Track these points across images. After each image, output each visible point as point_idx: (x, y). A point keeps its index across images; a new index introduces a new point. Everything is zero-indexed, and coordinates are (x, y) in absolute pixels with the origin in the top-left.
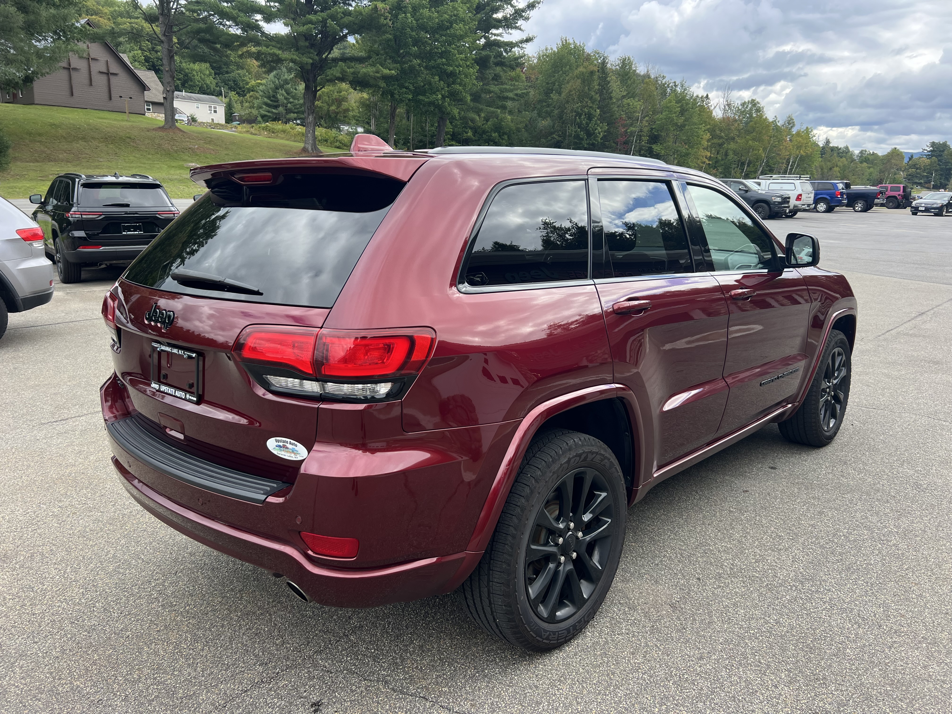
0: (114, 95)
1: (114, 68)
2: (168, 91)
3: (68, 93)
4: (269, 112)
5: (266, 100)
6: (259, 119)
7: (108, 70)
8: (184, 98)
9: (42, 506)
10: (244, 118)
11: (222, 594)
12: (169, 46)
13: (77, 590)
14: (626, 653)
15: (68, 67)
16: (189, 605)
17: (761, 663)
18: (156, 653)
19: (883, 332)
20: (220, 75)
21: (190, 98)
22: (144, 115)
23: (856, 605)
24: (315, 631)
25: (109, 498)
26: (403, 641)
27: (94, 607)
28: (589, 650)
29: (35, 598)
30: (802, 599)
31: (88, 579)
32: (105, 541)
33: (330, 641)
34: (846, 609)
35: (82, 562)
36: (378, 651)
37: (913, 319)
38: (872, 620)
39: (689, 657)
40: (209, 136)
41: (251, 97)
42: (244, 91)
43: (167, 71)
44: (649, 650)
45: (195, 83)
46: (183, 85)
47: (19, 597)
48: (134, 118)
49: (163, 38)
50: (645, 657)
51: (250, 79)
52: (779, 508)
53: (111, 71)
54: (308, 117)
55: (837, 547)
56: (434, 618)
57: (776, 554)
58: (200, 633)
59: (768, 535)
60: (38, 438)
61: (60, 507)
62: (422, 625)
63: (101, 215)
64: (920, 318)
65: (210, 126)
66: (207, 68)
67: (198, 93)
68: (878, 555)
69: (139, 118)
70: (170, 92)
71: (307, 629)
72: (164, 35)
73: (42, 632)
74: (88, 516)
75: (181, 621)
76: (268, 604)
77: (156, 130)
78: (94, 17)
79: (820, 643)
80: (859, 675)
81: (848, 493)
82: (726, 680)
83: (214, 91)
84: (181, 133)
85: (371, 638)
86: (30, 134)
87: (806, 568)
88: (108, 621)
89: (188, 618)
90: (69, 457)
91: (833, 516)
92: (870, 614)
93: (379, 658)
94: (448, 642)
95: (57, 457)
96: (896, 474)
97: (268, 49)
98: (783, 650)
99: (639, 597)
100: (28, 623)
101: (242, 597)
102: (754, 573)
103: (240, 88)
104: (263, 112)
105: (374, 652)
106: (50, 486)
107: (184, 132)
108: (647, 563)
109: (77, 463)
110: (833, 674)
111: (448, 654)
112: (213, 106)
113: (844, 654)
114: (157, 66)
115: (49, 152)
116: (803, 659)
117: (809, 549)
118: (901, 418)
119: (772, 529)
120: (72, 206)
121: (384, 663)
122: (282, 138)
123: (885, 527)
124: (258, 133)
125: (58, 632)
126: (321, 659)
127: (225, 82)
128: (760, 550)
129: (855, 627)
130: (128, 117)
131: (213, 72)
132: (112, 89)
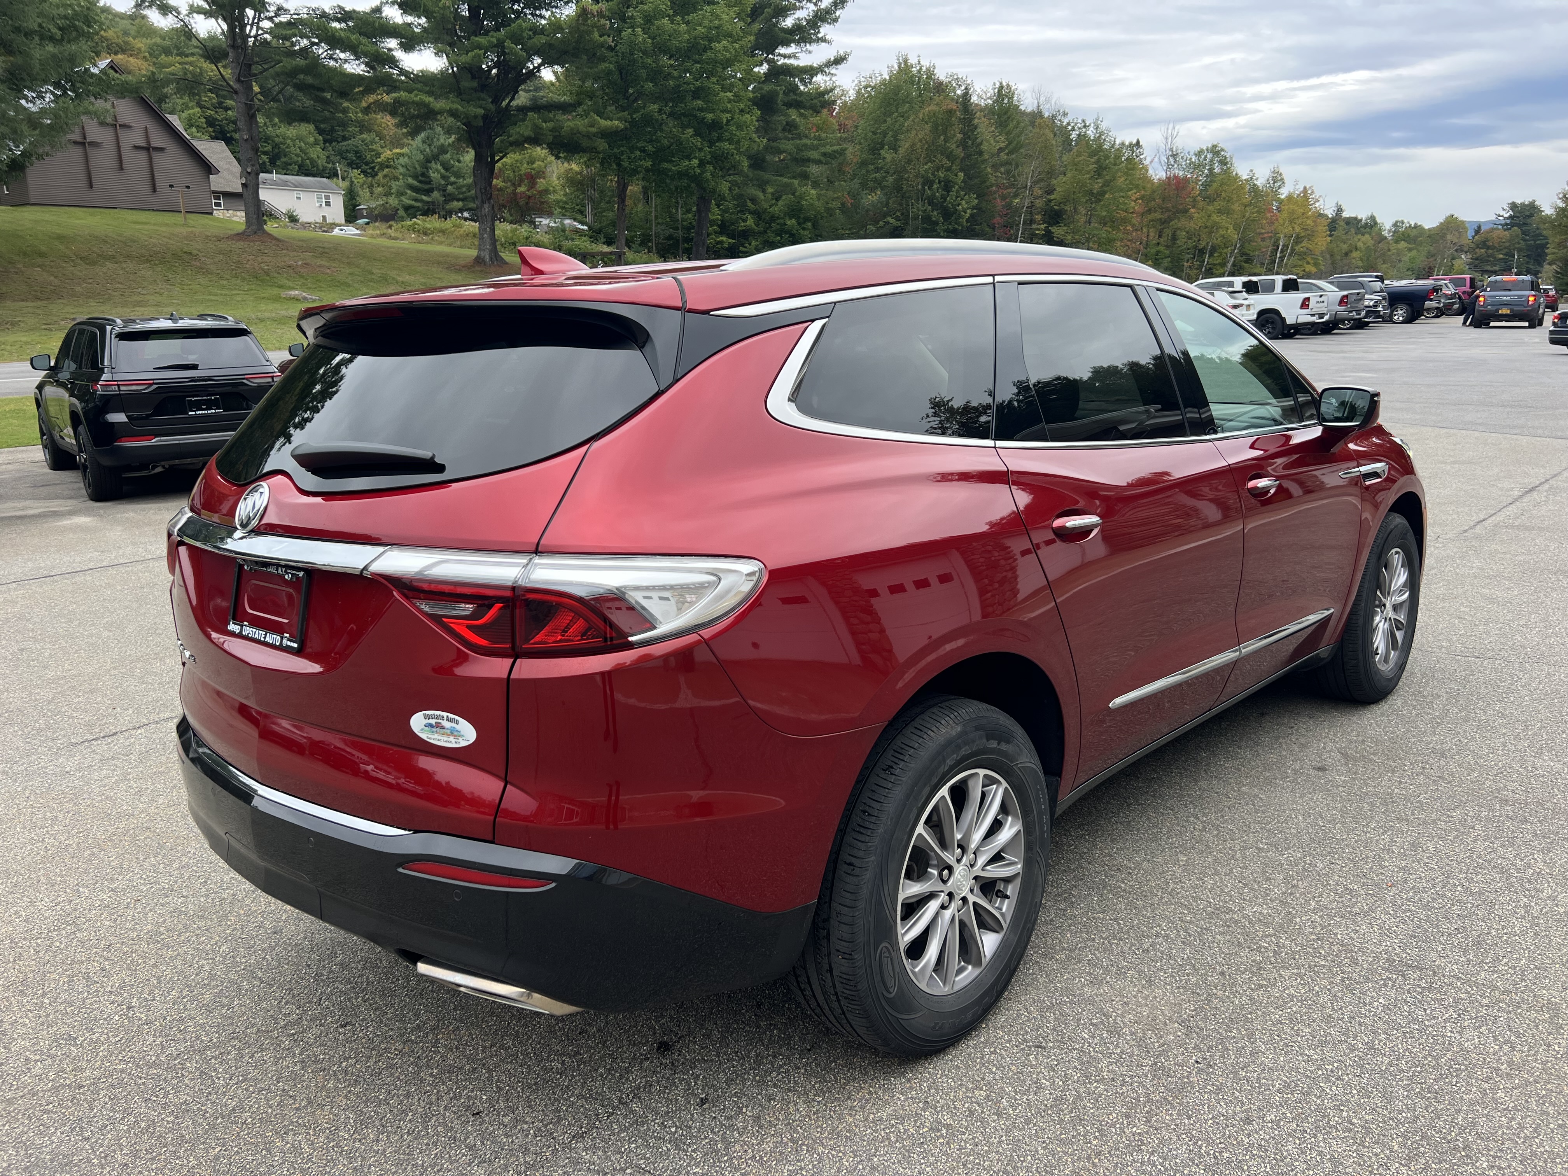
0: (160, 184)
1: (159, 139)
2: (249, 173)
3: (84, 184)
4: (416, 200)
5: (410, 180)
6: (401, 212)
7: (148, 142)
8: (275, 184)
9: (81, 889)
10: (376, 212)
11: (401, 1035)
12: (247, 99)
13: (151, 1039)
14: (1115, 1115)
15: (81, 140)
16: (346, 1059)
17: (1352, 1124)
18: (297, 1150)
19: (1472, 524)
20: (334, 144)
21: (285, 184)
22: (211, 214)
23: (1500, 1009)
24: (570, 1097)
25: (196, 872)
26: (724, 1109)
27: (183, 1069)
28: (1050, 1112)
29: (79, 1058)
30: (1406, 1002)
31: (168, 1018)
32: (194, 949)
33: (597, 1115)
34: (1485, 1018)
35: (156, 988)
36: (682, 1129)
37: (1516, 500)
38: (1533, 1034)
39: (1227, 1119)
40: (321, 245)
41: (385, 176)
42: (373, 168)
43: (246, 140)
44: (1154, 1108)
45: (291, 158)
46: (273, 162)
47: (52, 1057)
48: (193, 219)
49: (236, 86)
50: (1150, 1122)
51: (382, 147)
52: (1342, 840)
53: (154, 144)
54: (482, 206)
55: (1453, 905)
56: (773, 1066)
57: (1349, 922)
58: (370, 1110)
59: (1330, 890)
60: (68, 769)
61: (112, 890)
62: (754, 1077)
63: (151, 384)
64: (1526, 499)
65: (321, 228)
66: (310, 133)
67: (297, 175)
68: (1524, 917)
69: (203, 220)
70: (253, 174)
71: (554, 1093)
72: (238, 80)
73: (95, 1119)
74: (163, 905)
75: (336, 1088)
76: (483, 1052)
77: (233, 239)
78: (120, 56)
79: (1450, 1082)
80: (1526, 1137)
81: (1457, 807)
82: (1296, 1160)
83: (323, 170)
84: (274, 242)
85: (668, 1106)
86: (24, 253)
87: (1404, 946)
88: (210, 1093)
89: (347, 1083)
90: (123, 800)
91: (1437, 851)
92: (1528, 1025)
93: (684, 1144)
94: (802, 1107)
95: (102, 801)
96: (1532, 771)
97: (412, 96)
98: (1389, 1098)
99: (1124, 1012)
100: (70, 1104)
101: (437, 1041)
102: (1316, 960)
103: (367, 164)
104: (407, 202)
105: (676, 1132)
106: (93, 854)
107: (278, 240)
108: (1130, 948)
109: (136, 812)
110: (1482, 1139)
111: (805, 1130)
112: (323, 194)
113: (1495, 1100)
114: (229, 132)
115: (57, 282)
116: (1425, 1113)
117: (1405, 911)
118: (1525, 671)
119: (1336, 878)
120: (102, 371)
121: (693, 1151)
122: (441, 243)
123: (1529, 865)
124: (400, 236)
125: (123, 1119)
126: (586, 1149)
127: (342, 155)
128: (1320, 917)
129: (1506, 1048)
130: (185, 218)
131: (321, 138)
132: (155, 174)
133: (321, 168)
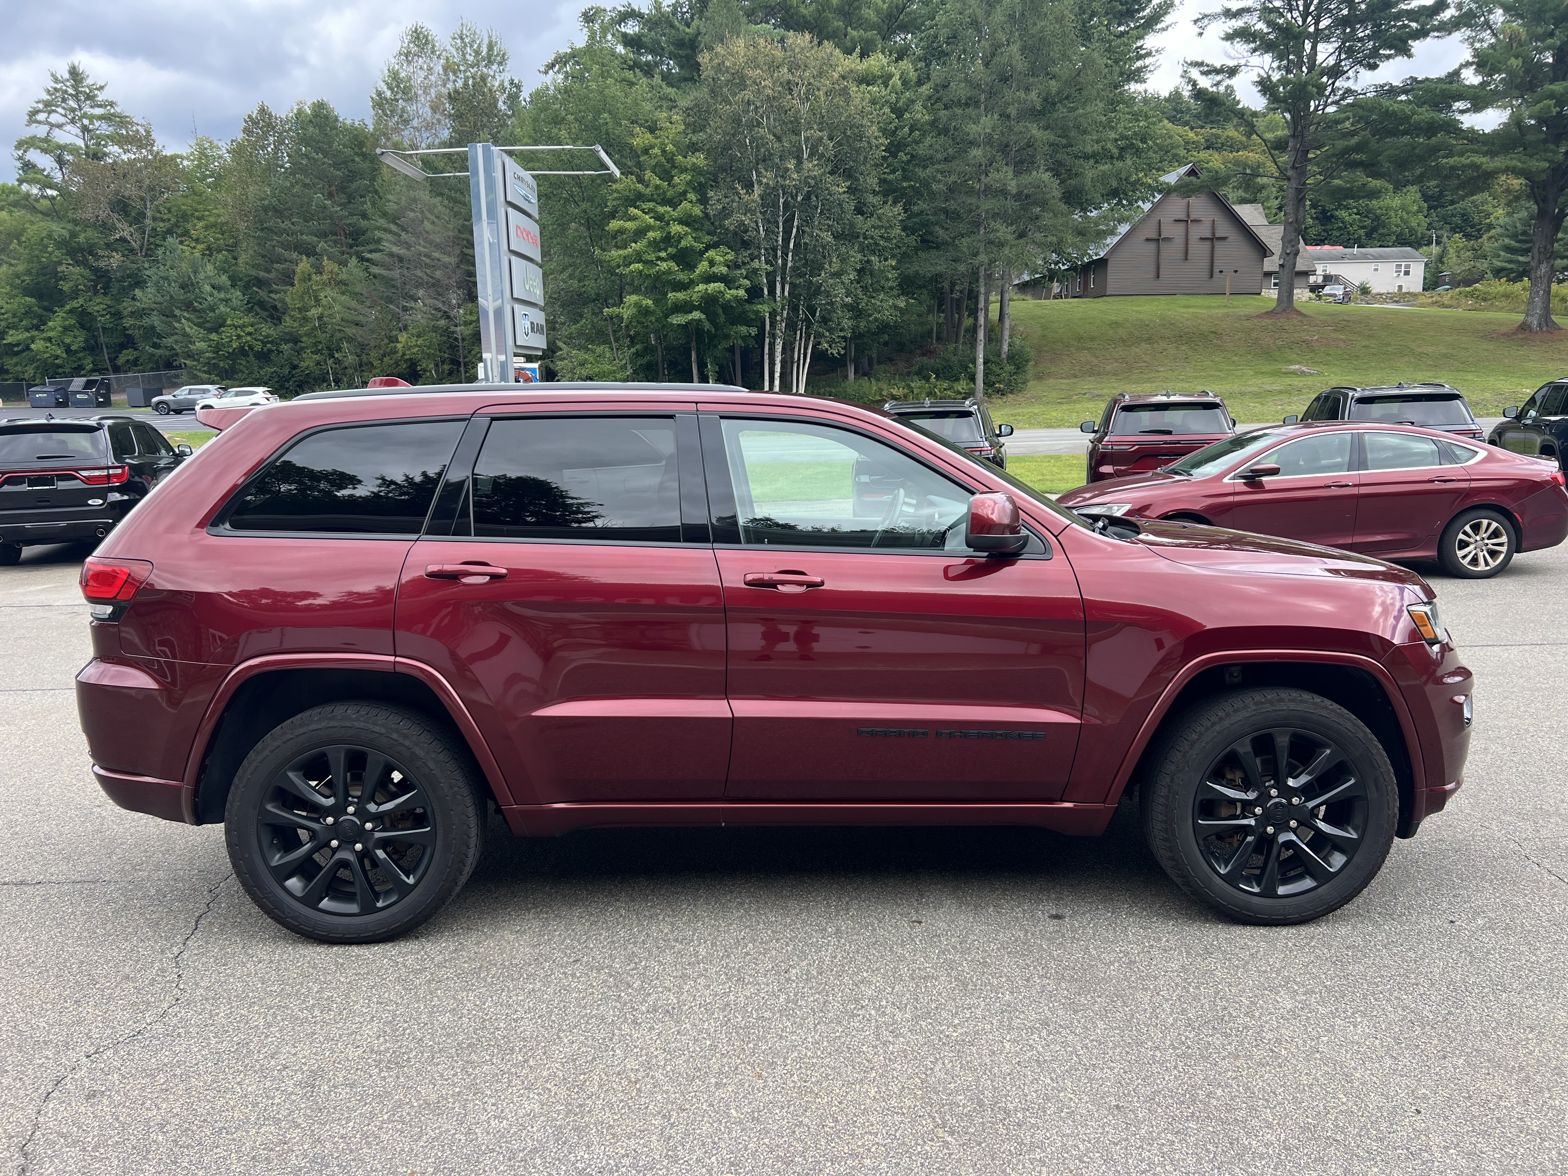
0: (1216, 270)
1: (1224, 228)
2: (1288, 254)
3: (1152, 275)
4: (1510, 262)
5: (1507, 240)
7: (1214, 234)
8: (1354, 258)
10: (1459, 278)
12: (1298, 184)
15: (1157, 237)
20: (1439, 209)
21: (1365, 257)
22: (1260, 294)
41: (1490, 238)
43: (1290, 223)
45: (1389, 229)
46: (1369, 235)
48: (1238, 300)
49: (1290, 173)
53: (1218, 234)
54: (1538, 267)
65: (1391, 298)
69: (1248, 300)
70: (1291, 256)
72: (1291, 167)
77: (1260, 317)
83: (1422, 238)
84: (1300, 318)
86: (1080, 339)
104: (1499, 264)
107: (1305, 316)
112: (1403, 264)
114: (1329, 211)
115: (1095, 362)
124: (1455, 302)
127: (1445, 220)
130: (1228, 300)
131: (1426, 205)
132: (1215, 261)
133: (1419, 235)
